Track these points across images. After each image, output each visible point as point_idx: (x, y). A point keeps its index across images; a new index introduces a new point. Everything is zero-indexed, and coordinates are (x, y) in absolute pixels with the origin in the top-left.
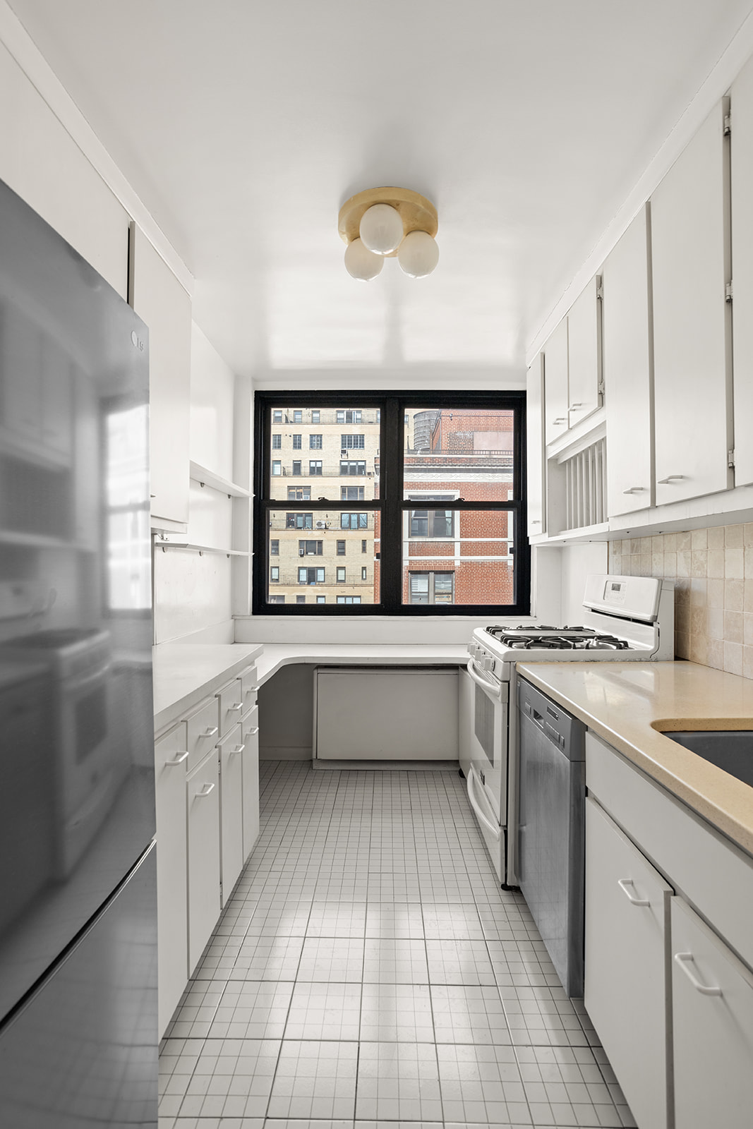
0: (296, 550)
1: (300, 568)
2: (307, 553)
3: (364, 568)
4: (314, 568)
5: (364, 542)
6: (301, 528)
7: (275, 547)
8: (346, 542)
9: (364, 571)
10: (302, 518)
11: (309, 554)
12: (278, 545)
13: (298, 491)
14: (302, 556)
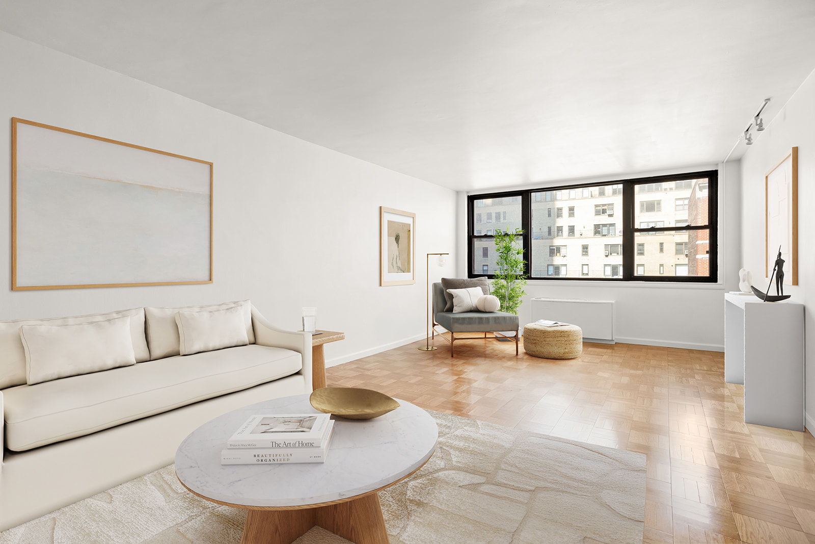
0: (603, 252)
1: (605, 265)
2: (611, 254)
3: (661, 265)
4: (617, 265)
5: (662, 244)
6: (605, 235)
7: (585, 250)
8: (645, 245)
9: (662, 268)
10: (606, 228)
11: (613, 254)
12: (587, 248)
13: (603, 208)
14: (607, 256)
